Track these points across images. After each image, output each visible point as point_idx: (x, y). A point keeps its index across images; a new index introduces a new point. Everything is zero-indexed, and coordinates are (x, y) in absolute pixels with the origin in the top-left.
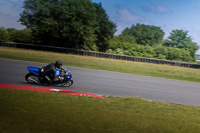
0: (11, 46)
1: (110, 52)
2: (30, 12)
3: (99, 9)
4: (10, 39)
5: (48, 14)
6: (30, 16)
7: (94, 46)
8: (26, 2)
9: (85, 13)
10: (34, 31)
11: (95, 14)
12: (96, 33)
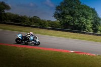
0: (49, 29)
1: (99, 33)
2: (59, 12)
3: (93, 11)
4: (49, 26)
5: (68, 13)
6: (59, 14)
7: (91, 30)
8: (57, 7)
9: (87, 13)
10: (61, 22)
11: (92, 14)
12: (92, 23)
